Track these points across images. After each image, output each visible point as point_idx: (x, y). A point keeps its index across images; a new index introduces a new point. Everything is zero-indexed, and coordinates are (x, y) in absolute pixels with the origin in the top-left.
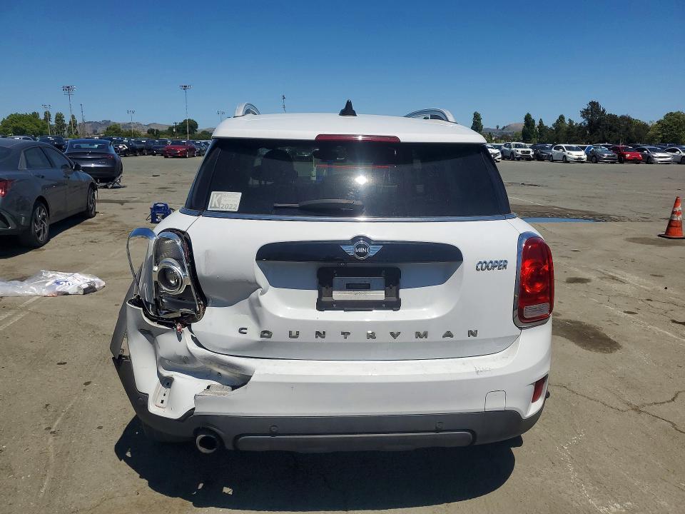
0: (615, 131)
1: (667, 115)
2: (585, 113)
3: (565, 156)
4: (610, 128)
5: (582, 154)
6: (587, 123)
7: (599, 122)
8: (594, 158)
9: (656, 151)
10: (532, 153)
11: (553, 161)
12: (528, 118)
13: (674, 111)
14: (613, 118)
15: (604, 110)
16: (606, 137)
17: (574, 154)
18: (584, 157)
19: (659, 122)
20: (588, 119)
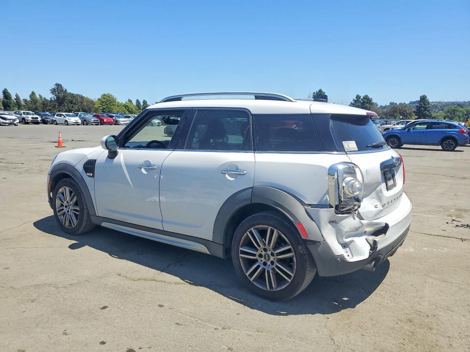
0: (75, 104)
1: (103, 95)
2: (53, 91)
3: (66, 121)
4: (71, 102)
5: (77, 119)
6: (55, 97)
7: (64, 97)
8: (85, 122)
9: (119, 117)
10: (39, 119)
11: (57, 124)
12: (5, 93)
13: (106, 94)
14: (73, 96)
15: (66, 90)
16: (70, 108)
17: (73, 120)
18: (80, 121)
19: (99, 100)
20: (56, 95)
